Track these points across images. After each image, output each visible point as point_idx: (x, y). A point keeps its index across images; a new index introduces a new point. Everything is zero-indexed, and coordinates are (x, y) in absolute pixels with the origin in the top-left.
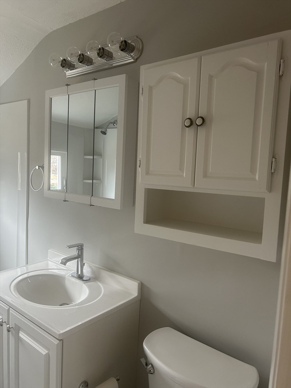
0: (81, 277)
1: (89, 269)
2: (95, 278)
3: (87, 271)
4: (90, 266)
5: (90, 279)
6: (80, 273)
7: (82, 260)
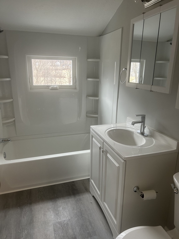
0: (142, 134)
1: (148, 130)
2: (151, 135)
3: (146, 131)
4: (149, 128)
5: (148, 136)
6: (142, 131)
7: (144, 125)
